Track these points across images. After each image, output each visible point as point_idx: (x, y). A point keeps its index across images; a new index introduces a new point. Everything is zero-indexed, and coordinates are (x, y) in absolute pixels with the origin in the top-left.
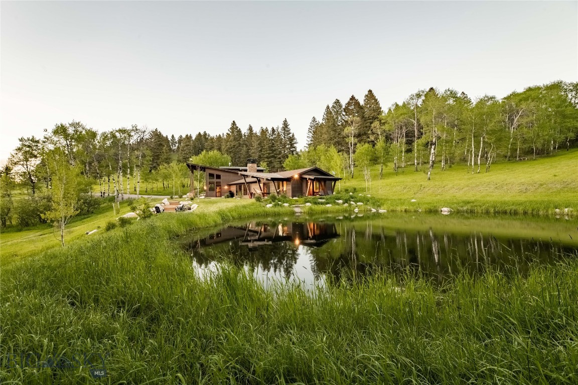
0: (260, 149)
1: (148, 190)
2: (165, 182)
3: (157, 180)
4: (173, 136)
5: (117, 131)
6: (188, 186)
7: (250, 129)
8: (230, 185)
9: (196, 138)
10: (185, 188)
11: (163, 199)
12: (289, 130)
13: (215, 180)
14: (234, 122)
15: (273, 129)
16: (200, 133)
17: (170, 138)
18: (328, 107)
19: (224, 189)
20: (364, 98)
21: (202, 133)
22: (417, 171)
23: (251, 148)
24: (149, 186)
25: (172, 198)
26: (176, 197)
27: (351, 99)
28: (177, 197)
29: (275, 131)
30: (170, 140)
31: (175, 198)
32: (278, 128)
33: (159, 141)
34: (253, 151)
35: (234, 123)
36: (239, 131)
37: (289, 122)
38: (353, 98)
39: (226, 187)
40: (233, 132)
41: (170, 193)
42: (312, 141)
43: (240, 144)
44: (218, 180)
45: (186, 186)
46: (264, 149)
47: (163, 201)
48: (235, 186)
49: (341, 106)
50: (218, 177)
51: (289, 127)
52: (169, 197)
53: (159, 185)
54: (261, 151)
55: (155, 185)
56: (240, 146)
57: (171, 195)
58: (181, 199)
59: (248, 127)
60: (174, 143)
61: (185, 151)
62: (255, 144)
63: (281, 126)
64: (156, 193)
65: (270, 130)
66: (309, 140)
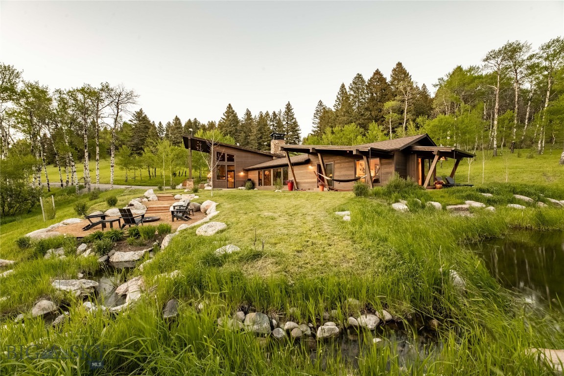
0: (259, 136)
1: (129, 179)
2: (151, 169)
3: (141, 167)
4: (160, 123)
5: (78, 90)
6: (181, 175)
7: (247, 114)
8: (247, 171)
9: (185, 125)
10: (177, 177)
11: (146, 191)
12: (293, 115)
13: (226, 163)
14: (230, 105)
15: (274, 113)
16: (190, 120)
17: (157, 125)
18: (343, 86)
19: (238, 176)
20: (391, 73)
21: (192, 120)
22: (497, 155)
23: (250, 134)
24: (131, 174)
25: (161, 189)
26: (167, 187)
27: (375, 74)
28: (169, 187)
29: (276, 116)
30: (157, 127)
31: (166, 190)
32: (280, 112)
33: (144, 123)
34: (252, 138)
35: (230, 107)
36: (235, 116)
37: (293, 106)
38: (377, 73)
39: (242, 174)
40: (228, 117)
41: (158, 183)
42: (318, 127)
43: (236, 129)
44: (230, 163)
45: (178, 174)
46: (265, 136)
47: (146, 194)
48: (257, 172)
49: (363, 81)
50: (231, 158)
51: (293, 111)
52: (156, 188)
53: (143, 172)
54: (261, 138)
55: (138, 173)
56: (236, 132)
57: (159, 184)
58: (175, 191)
59: (245, 112)
60: (161, 130)
61: (175, 134)
62: (255, 131)
63: (284, 110)
64: (139, 183)
65: (271, 114)
66: (314, 126)
